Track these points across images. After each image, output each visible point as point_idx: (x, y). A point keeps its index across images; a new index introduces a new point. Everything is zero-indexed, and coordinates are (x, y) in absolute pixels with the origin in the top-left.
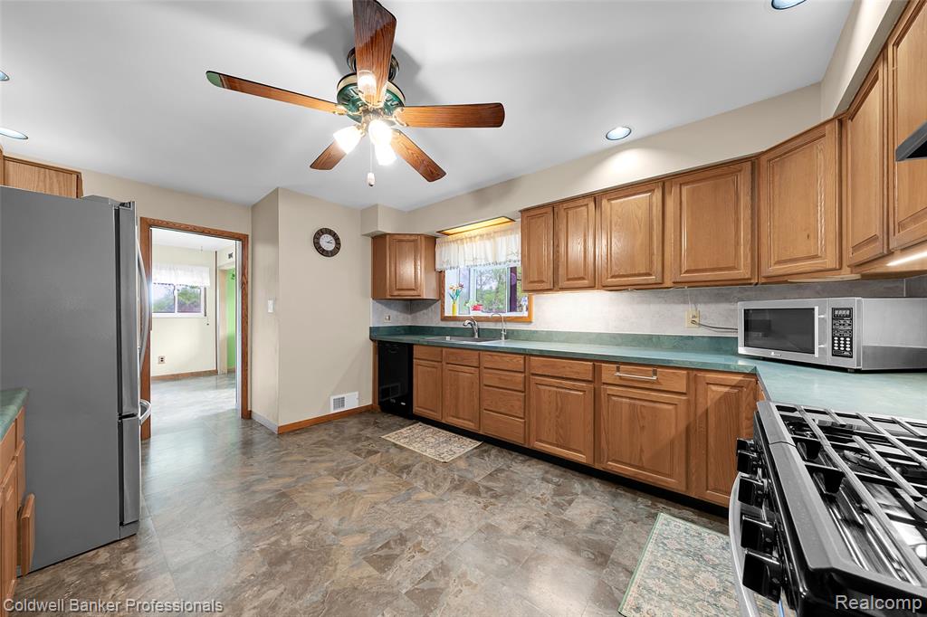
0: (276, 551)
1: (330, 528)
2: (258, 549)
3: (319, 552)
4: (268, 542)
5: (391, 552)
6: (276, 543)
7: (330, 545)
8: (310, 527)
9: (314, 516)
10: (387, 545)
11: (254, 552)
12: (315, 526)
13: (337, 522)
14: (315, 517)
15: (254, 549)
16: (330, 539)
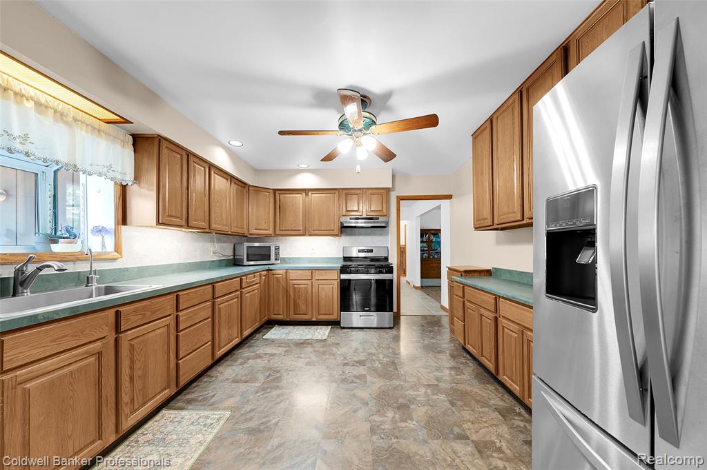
0: (404, 414)
1: (367, 409)
2: (414, 422)
3: (382, 399)
4: (407, 424)
5: (353, 378)
6: (402, 421)
7: (375, 399)
8: (377, 418)
9: (369, 427)
10: (352, 382)
11: (417, 422)
12: (373, 417)
13: (360, 411)
14: (368, 425)
15: (416, 424)
16: (372, 403)
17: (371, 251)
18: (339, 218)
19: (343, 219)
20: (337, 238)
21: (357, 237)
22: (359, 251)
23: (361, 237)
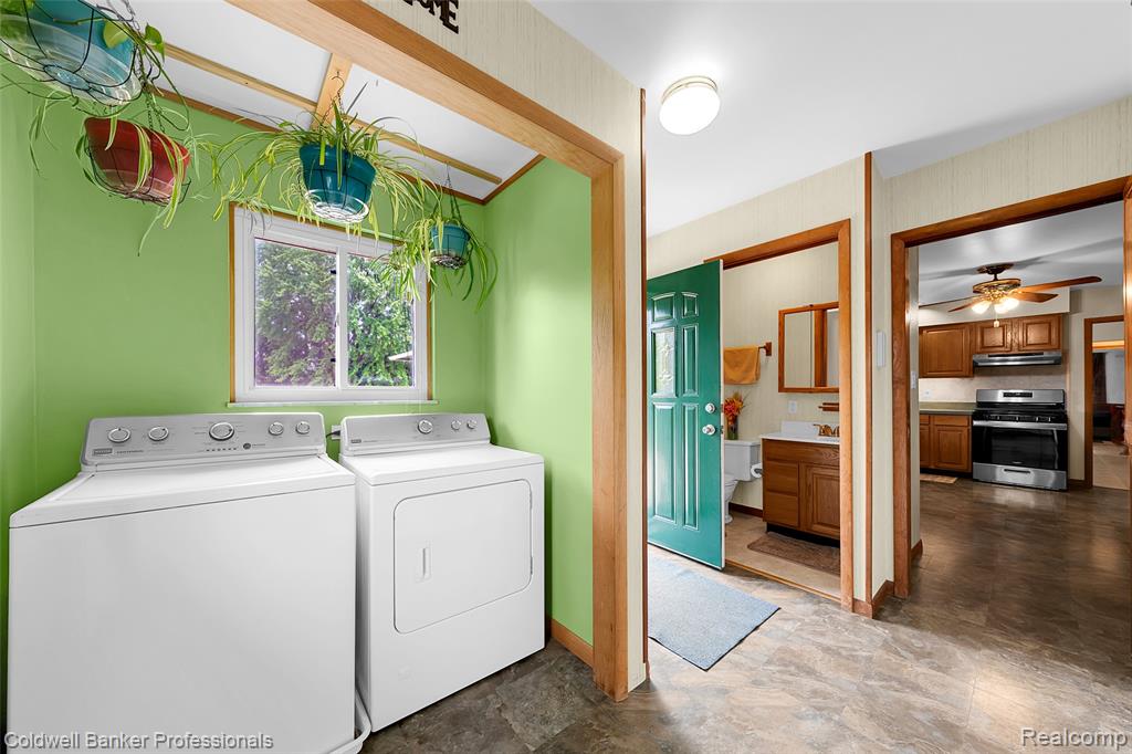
17: (1030, 395)
18: (970, 357)
19: (976, 358)
20: (966, 380)
21: (1001, 378)
22: (1006, 395)
23: (1009, 378)
